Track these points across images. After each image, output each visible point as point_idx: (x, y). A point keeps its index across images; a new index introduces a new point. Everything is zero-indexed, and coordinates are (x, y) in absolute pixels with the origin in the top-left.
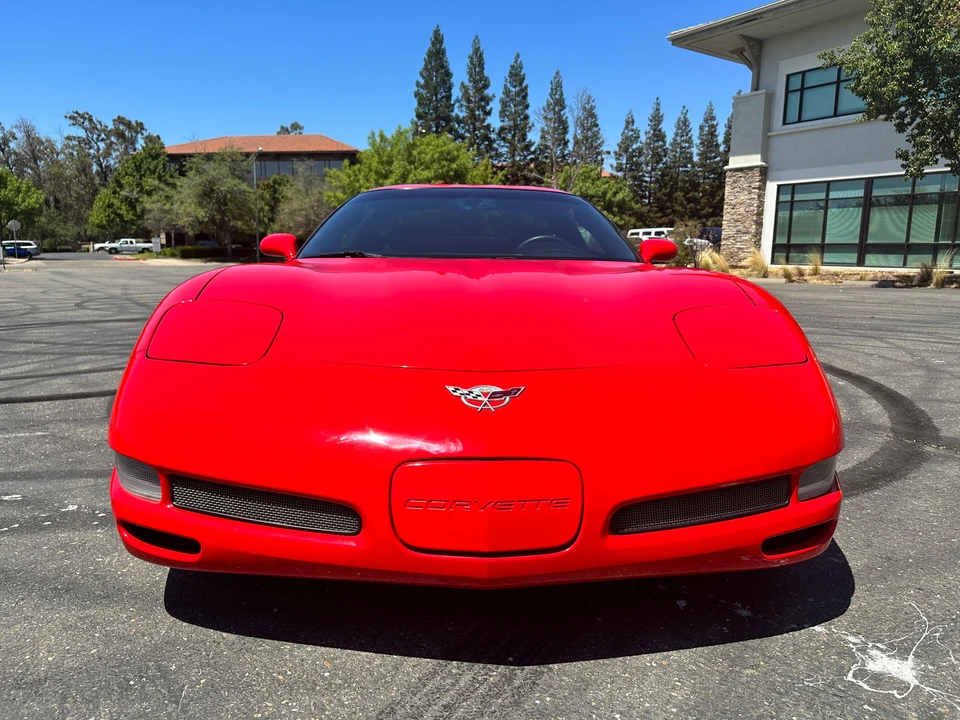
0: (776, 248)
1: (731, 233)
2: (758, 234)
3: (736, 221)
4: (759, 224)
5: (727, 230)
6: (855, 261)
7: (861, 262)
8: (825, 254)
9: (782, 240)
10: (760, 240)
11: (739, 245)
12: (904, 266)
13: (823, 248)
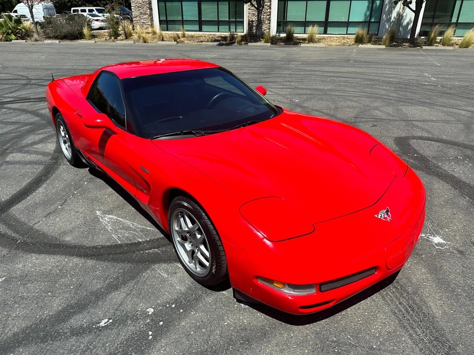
0: (161, 22)
1: (138, 14)
2: (151, 15)
3: (139, 7)
4: (151, 9)
5: (135, 12)
6: (198, 29)
7: (200, 30)
8: (184, 26)
9: (163, 18)
10: (152, 18)
11: (142, 21)
12: (218, 31)
13: (183, 22)
